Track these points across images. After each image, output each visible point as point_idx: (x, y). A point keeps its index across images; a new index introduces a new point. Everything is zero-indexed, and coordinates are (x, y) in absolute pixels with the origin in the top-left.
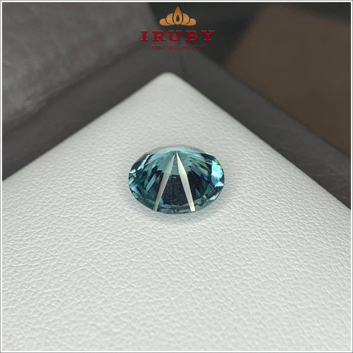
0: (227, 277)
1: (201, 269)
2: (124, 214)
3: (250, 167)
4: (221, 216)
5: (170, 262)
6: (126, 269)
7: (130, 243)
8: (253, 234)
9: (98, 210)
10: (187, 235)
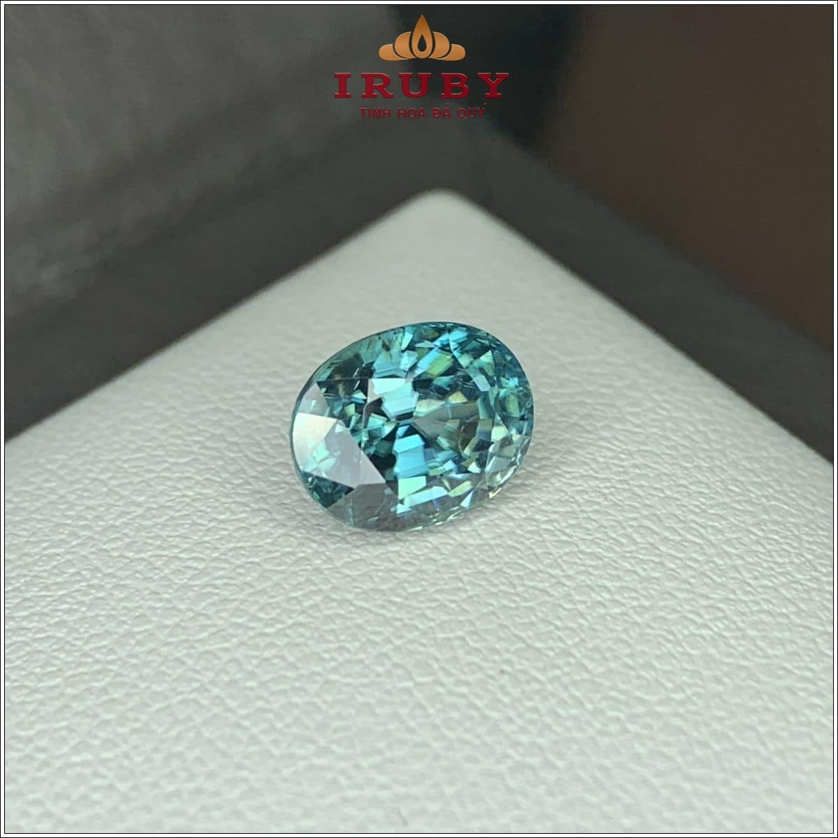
0: (608, 734)
1: (535, 710)
2: (309, 551)
3: (677, 436)
4: (593, 563)
5: (442, 685)
6: (313, 704)
7: (326, 631)
8: (686, 618)
9: (234, 540)
10: (494, 613)
